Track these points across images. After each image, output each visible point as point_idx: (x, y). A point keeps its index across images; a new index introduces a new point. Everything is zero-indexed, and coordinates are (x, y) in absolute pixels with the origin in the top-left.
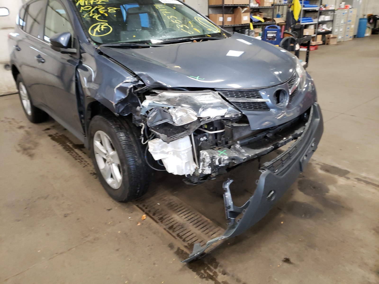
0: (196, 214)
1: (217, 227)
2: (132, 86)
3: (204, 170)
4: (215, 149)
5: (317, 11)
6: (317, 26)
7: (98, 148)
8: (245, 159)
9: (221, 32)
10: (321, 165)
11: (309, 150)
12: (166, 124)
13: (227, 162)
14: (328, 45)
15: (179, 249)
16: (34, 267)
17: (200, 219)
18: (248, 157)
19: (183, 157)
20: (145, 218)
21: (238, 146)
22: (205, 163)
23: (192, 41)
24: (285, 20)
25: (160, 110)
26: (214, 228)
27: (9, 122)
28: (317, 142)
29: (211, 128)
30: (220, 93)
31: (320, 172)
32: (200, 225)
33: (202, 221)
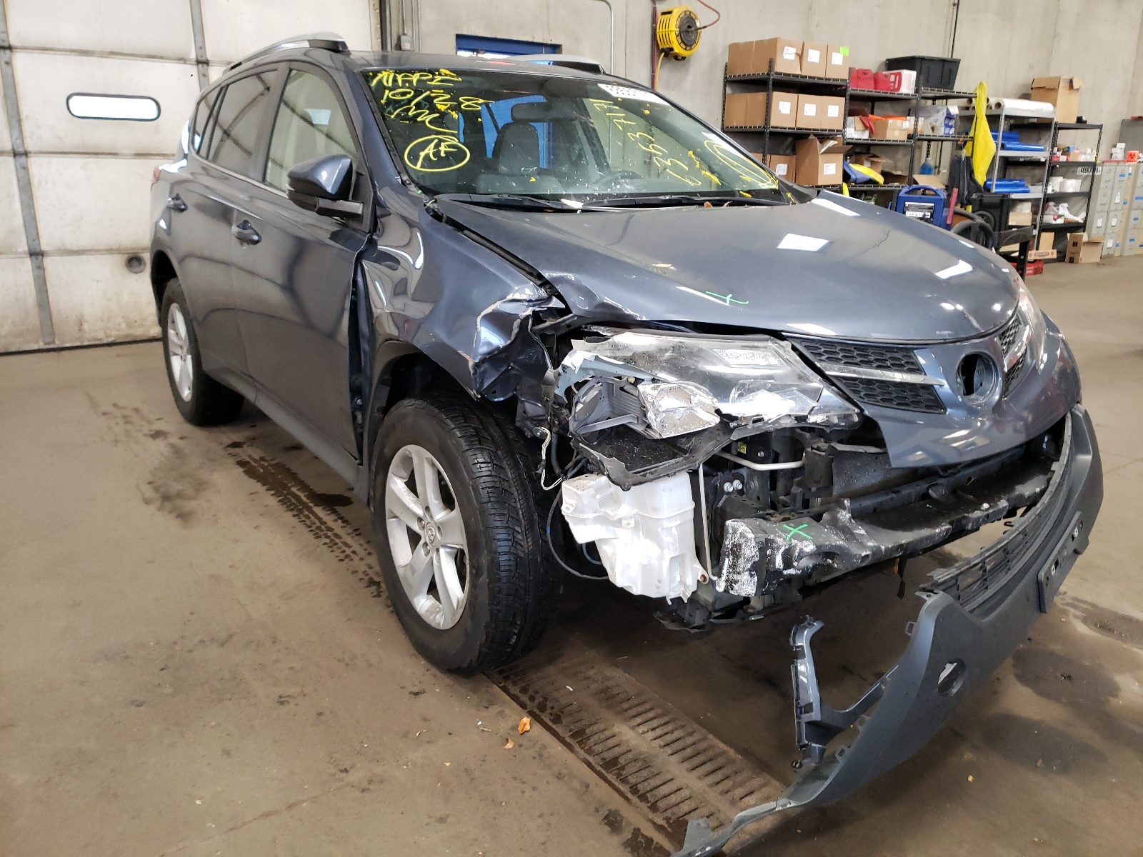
0: (690, 730)
1: (758, 775)
2: (529, 312)
3: (736, 582)
4: (772, 519)
5: (1044, 164)
6: (1039, 206)
7: (398, 500)
8: (867, 556)
9: (779, 186)
10: (1084, 610)
11: (1064, 547)
12: (623, 432)
13: (807, 563)
14: (1072, 265)
15: (637, 832)
16: (180, 849)
17: (702, 746)
18: (876, 551)
19: (667, 539)
20: (528, 727)
21: (844, 516)
22: (741, 561)
23: (701, 204)
24: (946, 183)
25: (610, 386)
26: (750, 778)
27: (124, 417)
28: (1086, 525)
29: (761, 454)
30: (798, 346)
31: (1082, 629)
32: (704, 763)
33: (710, 753)
